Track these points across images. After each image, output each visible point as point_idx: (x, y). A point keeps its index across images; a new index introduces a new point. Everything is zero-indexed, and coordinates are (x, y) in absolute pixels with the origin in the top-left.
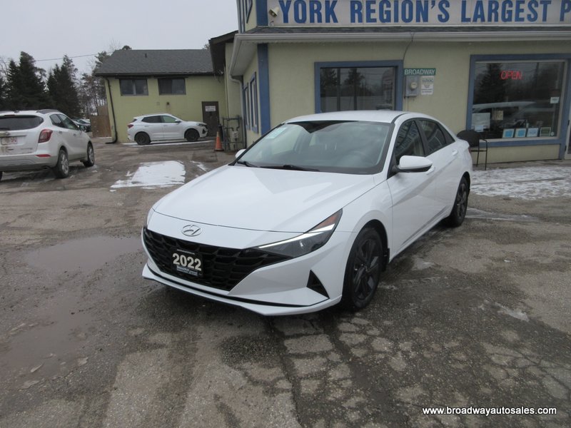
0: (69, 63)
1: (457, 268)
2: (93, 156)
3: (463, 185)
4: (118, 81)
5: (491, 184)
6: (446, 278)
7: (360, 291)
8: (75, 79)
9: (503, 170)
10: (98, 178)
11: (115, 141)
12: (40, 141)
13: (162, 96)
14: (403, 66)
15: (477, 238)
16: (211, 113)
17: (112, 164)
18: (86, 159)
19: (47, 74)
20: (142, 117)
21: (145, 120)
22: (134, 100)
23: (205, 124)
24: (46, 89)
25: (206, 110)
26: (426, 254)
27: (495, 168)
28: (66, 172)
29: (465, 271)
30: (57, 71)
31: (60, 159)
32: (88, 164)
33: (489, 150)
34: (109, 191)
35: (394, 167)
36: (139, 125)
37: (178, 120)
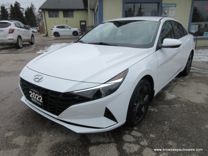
0: (33, 6)
1: (189, 99)
2: (34, 40)
3: (191, 56)
4: (48, 12)
5: (199, 56)
6: (183, 105)
7: (137, 114)
8: (35, 12)
9: (203, 50)
10: (33, 49)
11: (47, 36)
12: (9, 33)
13: (64, 18)
14: (162, 3)
15: (197, 82)
16: (83, 25)
17: (42, 44)
18: (31, 41)
19: (25, 10)
20: (57, 26)
21: (58, 27)
22: (54, 19)
23: (81, 29)
24: (24, 15)
25: (82, 24)
26: (172, 90)
27: (199, 49)
28: (21, 46)
29: (194, 101)
30: (28, 9)
31: (18, 41)
32: (32, 43)
33: (198, 41)
34: (34, 54)
35: (160, 45)
36: (55, 29)
37: (70, 27)
